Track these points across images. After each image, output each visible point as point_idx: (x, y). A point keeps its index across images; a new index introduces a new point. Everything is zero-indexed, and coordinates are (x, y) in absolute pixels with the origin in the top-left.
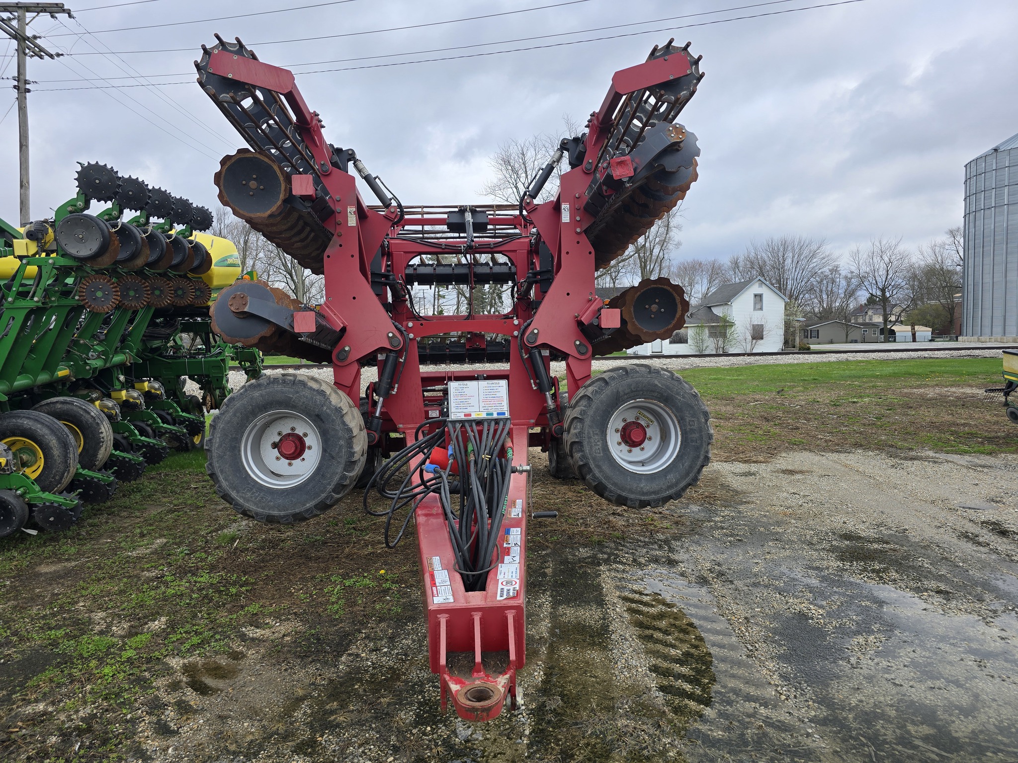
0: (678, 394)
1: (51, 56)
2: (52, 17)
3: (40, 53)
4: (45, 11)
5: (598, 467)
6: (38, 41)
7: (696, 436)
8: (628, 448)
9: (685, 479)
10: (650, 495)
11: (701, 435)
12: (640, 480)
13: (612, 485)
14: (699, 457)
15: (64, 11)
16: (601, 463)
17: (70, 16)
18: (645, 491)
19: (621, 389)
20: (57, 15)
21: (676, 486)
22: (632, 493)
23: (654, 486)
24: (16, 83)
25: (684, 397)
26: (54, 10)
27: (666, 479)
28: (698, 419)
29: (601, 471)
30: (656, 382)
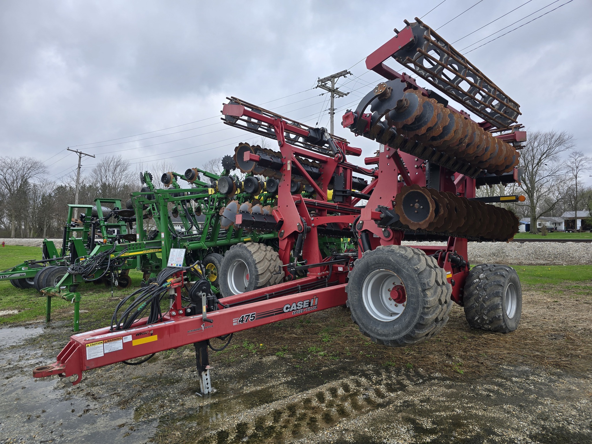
0: (404, 268)
1: (346, 95)
2: (345, 77)
3: (341, 95)
4: (341, 76)
5: (355, 310)
6: (338, 90)
7: (414, 300)
8: (395, 303)
9: (405, 330)
10: (383, 336)
11: (418, 300)
12: (378, 325)
13: (361, 324)
14: (415, 316)
15: (348, 73)
16: (356, 309)
17: (351, 74)
18: (379, 332)
19: (369, 261)
20: (346, 75)
21: (399, 334)
22: (372, 332)
23: (386, 331)
24: (330, 111)
25: (408, 270)
26: (344, 73)
27: (393, 327)
28: (417, 288)
29: (356, 314)
30: (391, 259)
